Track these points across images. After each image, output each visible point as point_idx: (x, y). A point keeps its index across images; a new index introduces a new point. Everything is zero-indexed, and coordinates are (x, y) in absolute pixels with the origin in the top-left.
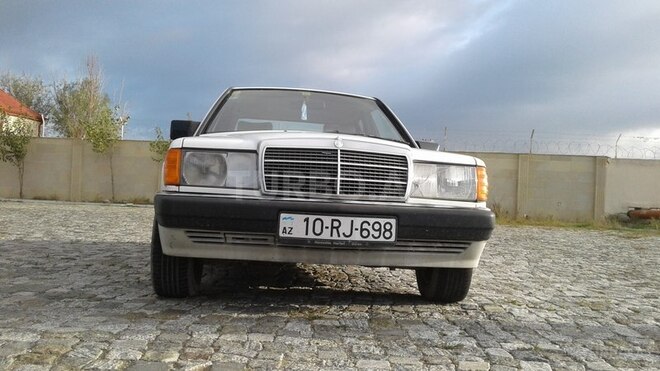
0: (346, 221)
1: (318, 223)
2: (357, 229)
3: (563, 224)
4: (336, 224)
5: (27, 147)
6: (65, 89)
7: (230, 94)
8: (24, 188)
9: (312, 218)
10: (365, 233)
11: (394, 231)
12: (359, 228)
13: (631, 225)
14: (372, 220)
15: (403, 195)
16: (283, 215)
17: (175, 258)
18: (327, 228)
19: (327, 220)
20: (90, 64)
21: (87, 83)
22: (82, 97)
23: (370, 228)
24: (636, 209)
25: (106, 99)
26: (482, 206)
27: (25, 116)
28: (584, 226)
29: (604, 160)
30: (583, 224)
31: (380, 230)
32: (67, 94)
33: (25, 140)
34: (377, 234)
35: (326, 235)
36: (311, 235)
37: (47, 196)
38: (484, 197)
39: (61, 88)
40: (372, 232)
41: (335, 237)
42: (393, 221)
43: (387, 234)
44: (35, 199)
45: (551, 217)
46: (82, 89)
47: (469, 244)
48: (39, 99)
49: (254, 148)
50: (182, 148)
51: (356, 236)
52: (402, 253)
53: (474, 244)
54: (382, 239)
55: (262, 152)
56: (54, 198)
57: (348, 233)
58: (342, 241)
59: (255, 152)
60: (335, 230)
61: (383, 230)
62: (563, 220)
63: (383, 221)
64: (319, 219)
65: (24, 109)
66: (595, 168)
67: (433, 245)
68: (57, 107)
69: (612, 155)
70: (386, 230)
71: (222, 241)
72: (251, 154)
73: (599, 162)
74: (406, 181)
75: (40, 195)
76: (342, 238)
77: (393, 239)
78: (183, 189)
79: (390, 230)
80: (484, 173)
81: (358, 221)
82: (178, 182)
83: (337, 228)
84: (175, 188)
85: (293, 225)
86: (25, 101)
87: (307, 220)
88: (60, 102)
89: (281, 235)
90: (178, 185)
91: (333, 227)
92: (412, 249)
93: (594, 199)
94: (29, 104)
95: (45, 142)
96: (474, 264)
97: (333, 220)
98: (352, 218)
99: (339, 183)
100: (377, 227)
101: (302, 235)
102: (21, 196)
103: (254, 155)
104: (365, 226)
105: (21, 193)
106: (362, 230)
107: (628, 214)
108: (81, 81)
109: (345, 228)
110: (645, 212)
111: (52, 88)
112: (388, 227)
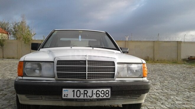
0: (90, 91)
1: (78, 92)
2: (94, 94)
3: (168, 62)
4: (86, 92)
5: (4, 43)
6: (16, 24)
7: (53, 32)
8: (4, 55)
9: (76, 90)
10: (98, 95)
11: (110, 93)
12: (95, 93)
13: (190, 62)
14: (100, 90)
15: (114, 78)
16: (64, 89)
17: (23, 104)
18: (82, 94)
19: (82, 91)
20: (23, 17)
21: (22, 22)
22: (21, 27)
23: (100, 93)
24: (191, 57)
25: (28, 27)
26: (145, 79)
27: (3, 33)
28: (175, 63)
29: (181, 42)
30: (175, 62)
31: (104, 93)
32: (16, 26)
33: (4, 40)
34: (103, 95)
35: (82, 97)
36: (76, 97)
37: (11, 57)
38: (146, 76)
39: (15, 24)
40: (101, 95)
41: (86, 97)
42: (109, 90)
43: (107, 95)
44: (7, 58)
45: (165, 60)
46: (21, 24)
47: (141, 95)
48: (8, 28)
49: (52, 60)
50: (24, 61)
51: (95, 97)
52: (114, 100)
53: (142, 95)
54: (105, 97)
55: (56, 62)
56: (13, 58)
57: (91, 96)
58: (88, 99)
59: (53, 62)
60: (85, 95)
61: (105, 93)
62: (168, 61)
63: (105, 90)
64: (79, 91)
65: (3, 31)
66: (178, 45)
67: (126, 96)
68: (13, 30)
69: (183, 41)
70: (106, 93)
71: (41, 99)
72: (52, 63)
73: (179, 43)
74: (115, 72)
75: (9, 57)
76: (89, 98)
77: (109, 97)
78: (24, 78)
79: (108, 93)
80: (146, 66)
81: (95, 91)
82: (22, 75)
83: (86, 94)
84: (21, 78)
85: (68, 93)
86: (4, 28)
87: (74, 91)
88: (14, 29)
89: (63, 97)
90: (22, 76)
91: (84, 94)
92: (118, 98)
93: (178, 54)
94: (5, 29)
95: (10, 41)
96: (143, 101)
97: (84, 91)
98: (92, 90)
99: (87, 74)
100: (103, 92)
101: (72, 97)
102: (3, 58)
103: (53, 63)
104: (98, 92)
105: (3, 57)
106: (97, 94)
107: (188, 58)
108: (20, 22)
109: (90, 94)
110: (193, 58)
111: (12, 24)
112: (107, 92)
